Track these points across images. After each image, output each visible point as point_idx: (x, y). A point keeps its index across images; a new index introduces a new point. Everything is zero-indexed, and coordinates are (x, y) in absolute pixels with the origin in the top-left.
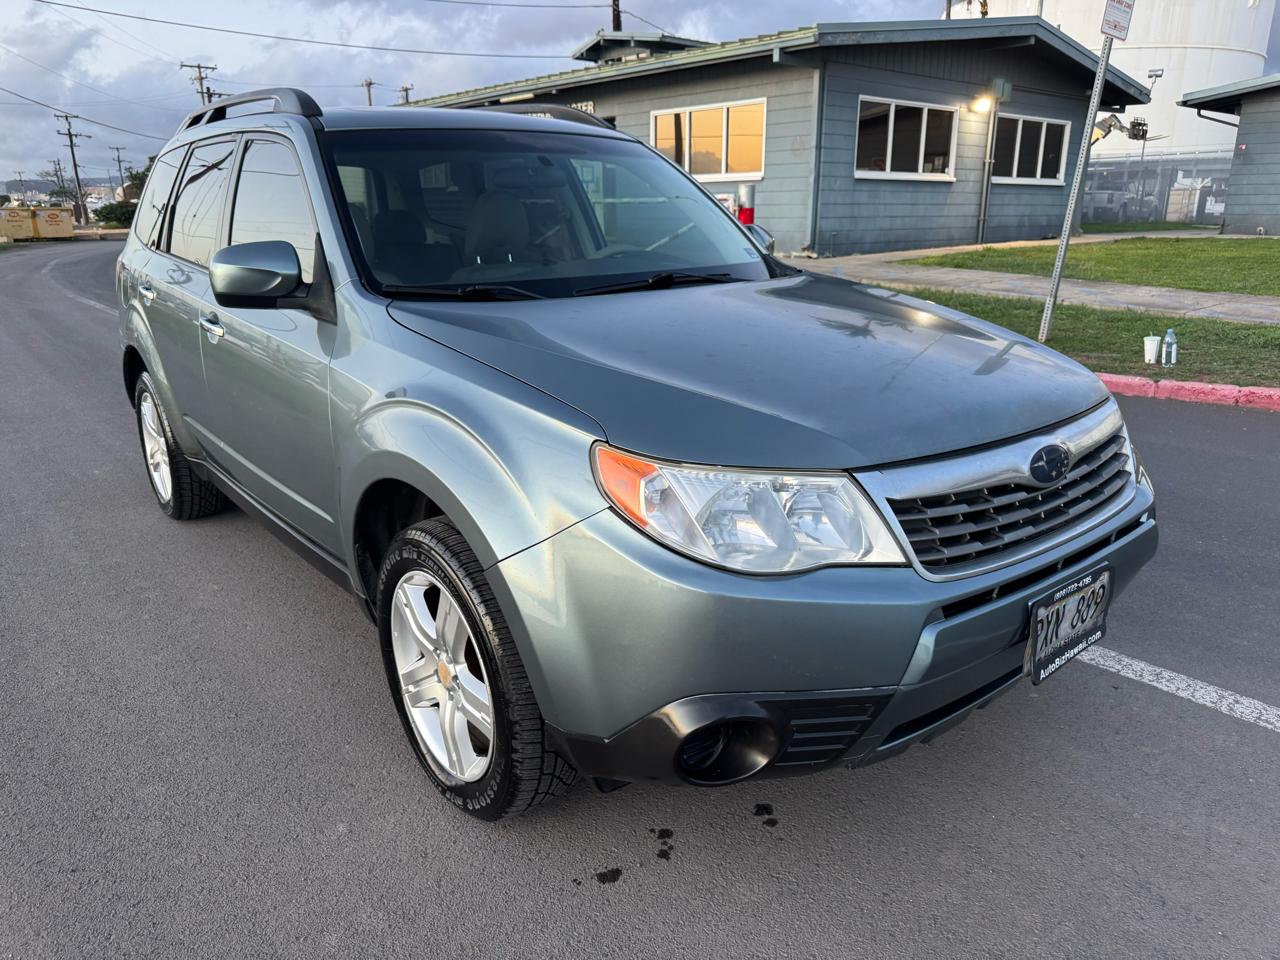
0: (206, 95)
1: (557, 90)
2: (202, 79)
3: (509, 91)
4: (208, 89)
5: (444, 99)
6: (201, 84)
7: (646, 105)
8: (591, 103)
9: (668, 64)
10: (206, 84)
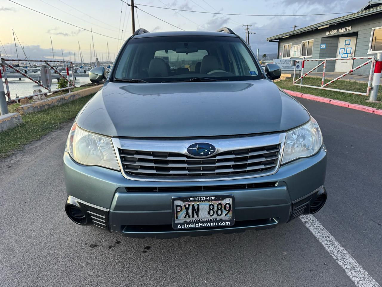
0: (248, 33)
1: (337, 23)
2: (248, 29)
3: (321, 25)
4: (249, 32)
5: (301, 29)
6: (247, 30)
7: (370, 26)
8: (351, 27)
9: (378, 10)
10: (248, 30)
